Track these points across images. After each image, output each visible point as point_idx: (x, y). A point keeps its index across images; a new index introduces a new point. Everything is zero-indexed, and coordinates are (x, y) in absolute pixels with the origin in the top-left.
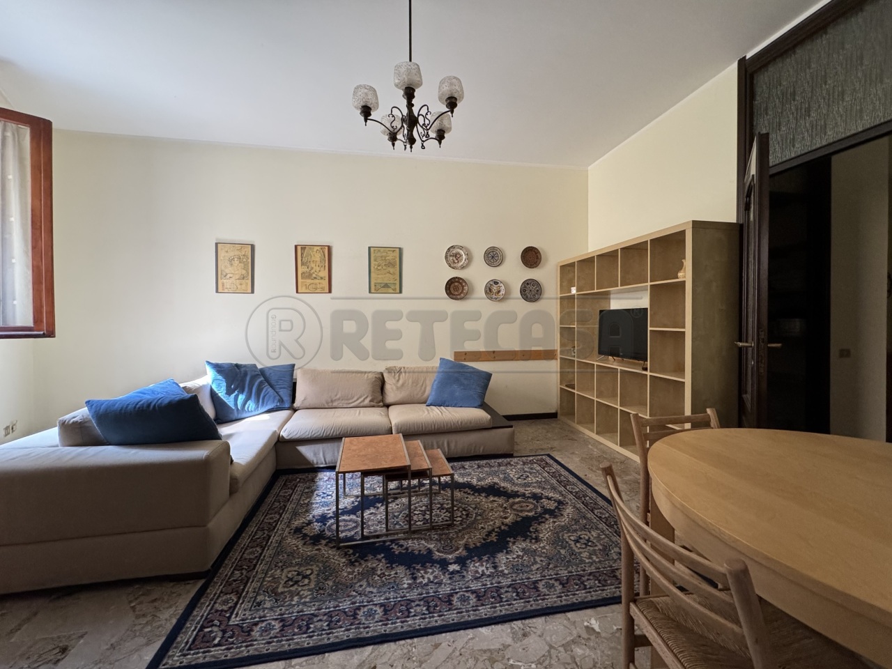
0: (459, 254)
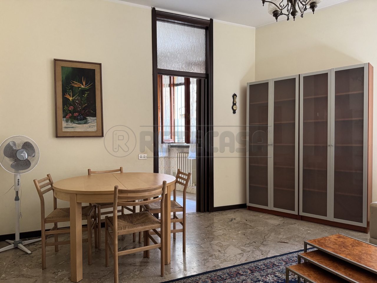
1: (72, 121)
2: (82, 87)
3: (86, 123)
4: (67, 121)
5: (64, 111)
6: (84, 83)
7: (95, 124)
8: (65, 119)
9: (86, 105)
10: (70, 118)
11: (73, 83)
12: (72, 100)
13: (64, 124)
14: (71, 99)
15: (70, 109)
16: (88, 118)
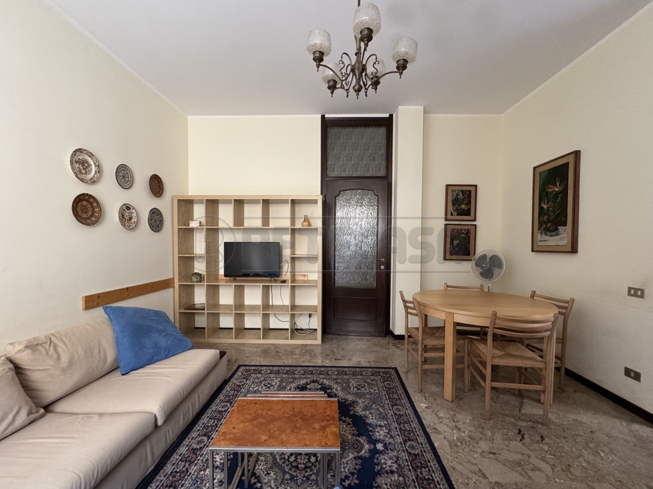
0: (87, 162)
1: (545, 234)
2: (556, 189)
3: (557, 235)
4: (541, 234)
5: (539, 222)
6: (558, 184)
7: (566, 236)
8: (540, 231)
9: (559, 211)
10: (544, 229)
11: (548, 187)
12: (547, 208)
13: (539, 237)
14: (545, 207)
15: (544, 219)
16: (559, 227)
